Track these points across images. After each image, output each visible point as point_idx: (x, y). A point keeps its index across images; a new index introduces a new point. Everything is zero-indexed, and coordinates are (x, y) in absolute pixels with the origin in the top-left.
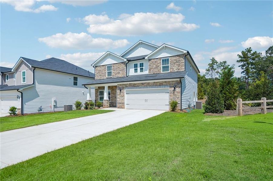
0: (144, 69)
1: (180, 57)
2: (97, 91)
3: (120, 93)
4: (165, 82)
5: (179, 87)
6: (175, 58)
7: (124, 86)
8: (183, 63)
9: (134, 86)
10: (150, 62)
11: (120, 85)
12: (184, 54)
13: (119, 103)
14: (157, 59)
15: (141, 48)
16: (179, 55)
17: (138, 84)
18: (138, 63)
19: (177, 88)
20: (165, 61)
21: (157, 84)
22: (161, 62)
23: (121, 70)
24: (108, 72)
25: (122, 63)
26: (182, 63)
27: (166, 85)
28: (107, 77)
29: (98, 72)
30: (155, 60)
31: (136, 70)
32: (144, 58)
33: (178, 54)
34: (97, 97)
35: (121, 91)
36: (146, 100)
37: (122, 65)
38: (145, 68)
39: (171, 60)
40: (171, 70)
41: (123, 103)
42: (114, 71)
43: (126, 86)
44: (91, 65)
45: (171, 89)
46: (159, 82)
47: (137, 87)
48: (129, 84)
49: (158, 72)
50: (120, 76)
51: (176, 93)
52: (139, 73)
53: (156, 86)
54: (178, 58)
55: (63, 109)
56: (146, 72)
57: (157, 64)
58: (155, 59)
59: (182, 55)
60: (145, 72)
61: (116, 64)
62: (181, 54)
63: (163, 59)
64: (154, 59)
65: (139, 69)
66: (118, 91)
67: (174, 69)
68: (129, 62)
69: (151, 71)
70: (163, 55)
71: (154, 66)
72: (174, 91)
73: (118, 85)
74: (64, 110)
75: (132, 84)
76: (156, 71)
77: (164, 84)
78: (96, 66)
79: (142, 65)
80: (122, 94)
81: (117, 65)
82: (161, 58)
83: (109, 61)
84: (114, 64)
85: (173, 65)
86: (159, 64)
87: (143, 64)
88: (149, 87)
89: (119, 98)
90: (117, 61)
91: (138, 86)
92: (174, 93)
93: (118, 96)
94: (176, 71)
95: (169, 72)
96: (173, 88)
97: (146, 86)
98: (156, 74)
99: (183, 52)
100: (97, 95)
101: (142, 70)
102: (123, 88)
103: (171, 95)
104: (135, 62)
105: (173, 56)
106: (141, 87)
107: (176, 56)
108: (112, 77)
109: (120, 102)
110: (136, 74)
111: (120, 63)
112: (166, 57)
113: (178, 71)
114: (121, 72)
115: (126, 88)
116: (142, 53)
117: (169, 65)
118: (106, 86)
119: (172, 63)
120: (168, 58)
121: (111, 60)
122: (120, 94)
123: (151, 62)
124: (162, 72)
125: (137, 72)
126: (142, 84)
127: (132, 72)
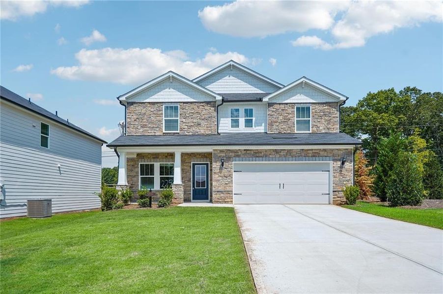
0: (255, 123)
1: (330, 106)
2: (132, 163)
3: (221, 169)
4: (325, 150)
5: (351, 161)
6: (321, 107)
7: (233, 154)
8: (337, 117)
9: (257, 155)
10: (271, 109)
11: (221, 151)
12: (338, 103)
13: (218, 192)
14: (287, 104)
15: (231, 77)
16: (330, 103)
17: (266, 151)
18: (242, 107)
19: (347, 163)
20: (303, 110)
21: (308, 153)
22: (294, 111)
23: (203, 118)
24: (165, 120)
25: (208, 103)
26: (334, 117)
27: (326, 156)
28: (164, 131)
29: (135, 117)
30: (282, 106)
31: (235, 123)
32: (260, 100)
33: (328, 101)
34: (135, 179)
35: (223, 165)
36: (282, 186)
37: (206, 107)
38: (256, 120)
39: (314, 111)
40: (315, 129)
41: (229, 192)
42: (184, 120)
43: (237, 155)
44: (118, 98)
45: (335, 163)
46: (312, 150)
47: (264, 158)
48: (245, 150)
49: (289, 132)
50: (202, 132)
51: (344, 172)
52: (242, 128)
53: (305, 157)
54: (327, 107)
55: (24, 211)
56: (260, 129)
57: (286, 114)
58: (283, 104)
59: (335, 102)
60: (257, 128)
61: (191, 103)
62: (333, 101)
63: (299, 106)
64: (280, 104)
65: (242, 121)
66: (216, 166)
67: (321, 128)
68: (224, 103)
69: (274, 127)
70: (300, 97)
71: (281, 118)
72: (341, 167)
73: (214, 150)
74: (26, 214)
75: (251, 150)
76: (284, 128)
77: (322, 153)
78: (130, 101)
79: (249, 113)
80: (224, 171)
81: (192, 106)
82: (294, 103)
83: (170, 95)
84: (184, 103)
85: (319, 120)
86: (291, 115)
87: (251, 110)
88: (291, 158)
89: (219, 180)
90: (193, 98)
91: (266, 156)
92: (341, 171)
93: (215, 177)
94: (324, 132)
95: (311, 132)
96: (339, 163)
97: (285, 157)
98: (285, 133)
99: (340, 98)
100: (133, 174)
101: (249, 123)
102: (229, 159)
103: (335, 175)
104: (235, 106)
105: (319, 103)
106: (274, 159)
107: (324, 103)
108: (178, 132)
109: (220, 189)
110: (235, 130)
111: (201, 102)
112: (304, 103)
113: (327, 131)
114: (203, 123)
115: (237, 159)
116: (244, 89)
117: (310, 119)
118: (178, 152)
119: (317, 117)
120: (307, 105)
121: (174, 93)
122: (220, 172)
123: (274, 110)
124: (296, 132)
125: (238, 126)
126: (276, 151)
127: (225, 126)
